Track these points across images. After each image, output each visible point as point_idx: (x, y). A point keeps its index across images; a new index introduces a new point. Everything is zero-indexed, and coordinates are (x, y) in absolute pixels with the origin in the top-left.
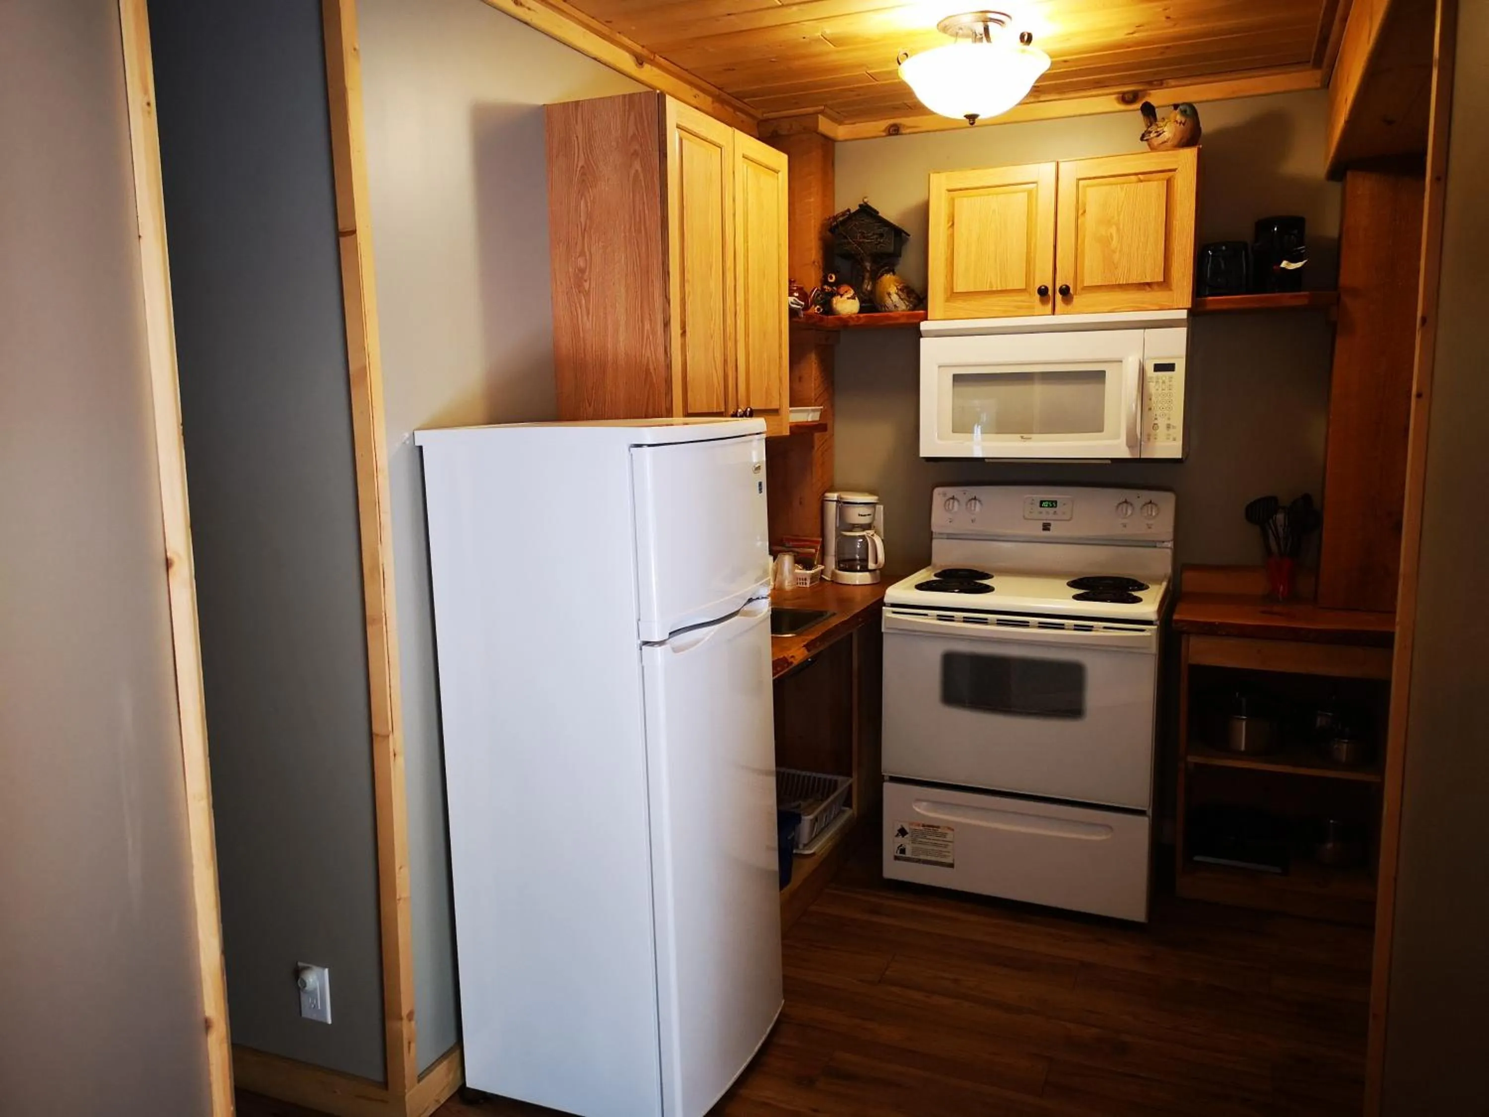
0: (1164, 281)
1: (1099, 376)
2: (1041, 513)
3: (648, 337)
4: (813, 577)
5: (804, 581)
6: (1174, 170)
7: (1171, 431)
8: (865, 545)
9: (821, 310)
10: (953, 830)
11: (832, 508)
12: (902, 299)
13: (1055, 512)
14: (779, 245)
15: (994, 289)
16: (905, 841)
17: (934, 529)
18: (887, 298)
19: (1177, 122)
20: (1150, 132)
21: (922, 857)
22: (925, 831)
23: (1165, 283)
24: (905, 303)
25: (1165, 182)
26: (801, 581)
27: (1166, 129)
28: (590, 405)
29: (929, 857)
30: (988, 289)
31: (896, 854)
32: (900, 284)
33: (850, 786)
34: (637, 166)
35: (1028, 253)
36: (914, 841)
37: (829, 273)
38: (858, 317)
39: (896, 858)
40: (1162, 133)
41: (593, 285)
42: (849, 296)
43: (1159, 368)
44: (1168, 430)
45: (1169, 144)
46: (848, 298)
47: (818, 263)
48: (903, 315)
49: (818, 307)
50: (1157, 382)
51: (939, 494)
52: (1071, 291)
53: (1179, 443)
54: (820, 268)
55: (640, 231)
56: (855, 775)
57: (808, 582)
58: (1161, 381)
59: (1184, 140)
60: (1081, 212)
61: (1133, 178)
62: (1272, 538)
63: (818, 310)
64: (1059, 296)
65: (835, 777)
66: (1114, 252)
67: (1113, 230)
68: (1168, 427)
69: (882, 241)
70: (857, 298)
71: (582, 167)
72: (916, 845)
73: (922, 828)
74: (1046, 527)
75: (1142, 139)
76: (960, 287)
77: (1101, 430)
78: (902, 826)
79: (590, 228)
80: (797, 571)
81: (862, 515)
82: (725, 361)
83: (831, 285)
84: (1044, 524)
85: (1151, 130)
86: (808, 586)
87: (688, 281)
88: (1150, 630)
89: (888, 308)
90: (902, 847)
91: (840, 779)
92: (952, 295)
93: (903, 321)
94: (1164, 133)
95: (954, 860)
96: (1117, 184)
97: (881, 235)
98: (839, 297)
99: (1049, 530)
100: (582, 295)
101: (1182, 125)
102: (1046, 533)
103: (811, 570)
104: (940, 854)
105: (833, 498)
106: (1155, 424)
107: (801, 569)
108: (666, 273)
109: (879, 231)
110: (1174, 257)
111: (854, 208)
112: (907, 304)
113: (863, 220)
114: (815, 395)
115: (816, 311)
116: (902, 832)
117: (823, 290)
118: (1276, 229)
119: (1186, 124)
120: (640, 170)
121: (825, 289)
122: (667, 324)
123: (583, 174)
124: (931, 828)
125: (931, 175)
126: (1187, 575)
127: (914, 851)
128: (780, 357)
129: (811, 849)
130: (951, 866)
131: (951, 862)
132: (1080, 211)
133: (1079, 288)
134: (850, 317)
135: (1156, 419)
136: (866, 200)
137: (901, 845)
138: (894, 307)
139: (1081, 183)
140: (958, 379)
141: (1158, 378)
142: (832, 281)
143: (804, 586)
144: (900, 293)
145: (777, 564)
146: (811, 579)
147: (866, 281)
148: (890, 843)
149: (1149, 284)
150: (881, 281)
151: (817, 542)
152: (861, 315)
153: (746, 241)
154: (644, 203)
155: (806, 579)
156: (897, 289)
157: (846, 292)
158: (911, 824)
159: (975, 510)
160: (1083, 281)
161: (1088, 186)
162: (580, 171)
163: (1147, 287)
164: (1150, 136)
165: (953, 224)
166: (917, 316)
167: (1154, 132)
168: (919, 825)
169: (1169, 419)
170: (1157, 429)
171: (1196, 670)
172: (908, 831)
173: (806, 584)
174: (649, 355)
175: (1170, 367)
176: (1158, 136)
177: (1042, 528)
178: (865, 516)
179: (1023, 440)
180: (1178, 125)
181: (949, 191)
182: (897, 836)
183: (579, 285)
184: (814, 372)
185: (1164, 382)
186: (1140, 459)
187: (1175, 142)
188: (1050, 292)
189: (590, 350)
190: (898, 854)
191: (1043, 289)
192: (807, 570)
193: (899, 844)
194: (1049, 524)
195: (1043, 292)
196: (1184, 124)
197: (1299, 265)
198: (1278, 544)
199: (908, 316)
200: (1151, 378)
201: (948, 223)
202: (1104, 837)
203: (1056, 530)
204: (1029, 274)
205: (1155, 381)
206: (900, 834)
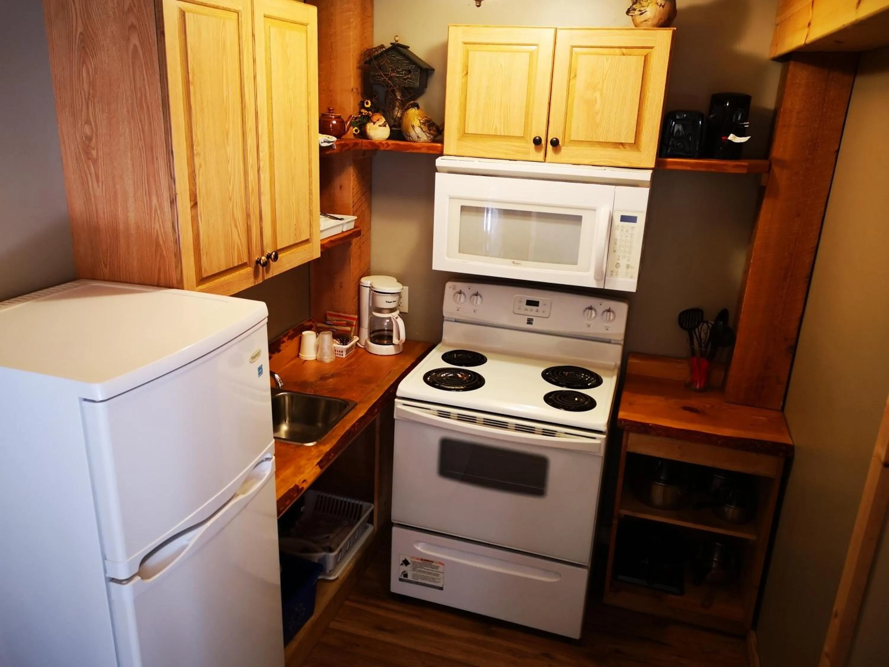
0: (635, 143)
1: (578, 219)
2: (526, 310)
3: (156, 210)
4: (348, 350)
5: (341, 353)
6: (652, 48)
7: (630, 270)
8: (391, 324)
9: (359, 131)
10: (443, 564)
11: (366, 293)
12: (424, 132)
13: (537, 311)
14: (308, 93)
15: (499, 134)
16: (408, 569)
17: (445, 314)
18: (411, 130)
19: (657, 3)
20: (635, 10)
21: (420, 581)
22: (423, 563)
23: (636, 145)
24: (426, 135)
25: (643, 57)
26: (339, 353)
27: (648, 9)
28: (106, 266)
29: (424, 581)
30: (493, 134)
31: (400, 577)
32: (423, 118)
33: (372, 512)
34: (135, 40)
35: (527, 106)
36: (414, 570)
37: (366, 99)
38: (387, 143)
39: (400, 580)
40: (645, 12)
41: (101, 153)
42: (381, 123)
43: (624, 219)
44: (627, 269)
45: (650, 23)
46: (380, 126)
47: (357, 89)
48: (424, 147)
49: (356, 128)
50: (622, 230)
51: (450, 287)
52: (560, 143)
53: (635, 280)
54: (358, 93)
55: (142, 107)
56: (376, 502)
57: (344, 353)
58: (625, 230)
59: (662, 21)
60: (572, 76)
61: (618, 51)
62: (695, 341)
63: (356, 131)
64: (550, 147)
65: (361, 503)
66: (597, 113)
67: (598, 94)
68: (628, 267)
69: (409, 76)
70: (387, 125)
71: (81, 33)
72: (415, 572)
73: (420, 561)
74: (530, 322)
75: (628, 12)
76: (470, 129)
77: (576, 263)
78: (405, 558)
79: (94, 97)
80: (335, 345)
81: (388, 302)
82: (248, 216)
83: (367, 109)
84: (528, 319)
85: (636, 8)
86: (344, 356)
87: (198, 154)
88: (600, 439)
89: (412, 138)
90: (404, 573)
91: (365, 504)
92: (464, 135)
93: (424, 151)
94: (646, 13)
95: (443, 585)
96: (604, 54)
97: (409, 72)
98: (372, 124)
99: (531, 323)
100: (90, 161)
101: (661, 7)
102: (529, 326)
103: (346, 344)
104: (433, 580)
105: (367, 284)
106: (618, 263)
107: (338, 344)
108: (170, 152)
109: (406, 68)
110: (645, 123)
111: (388, 45)
112: (428, 135)
113: (394, 57)
114: (353, 202)
115: (354, 132)
116: (406, 563)
117: (361, 113)
118: (728, 104)
119: (665, 6)
120: (138, 44)
121: (363, 113)
122: (173, 202)
123: (82, 41)
124: (427, 562)
125: (450, 28)
126: (632, 361)
127: (414, 576)
128: (311, 193)
129: (335, 576)
130: (441, 589)
131: (441, 586)
132: (572, 74)
133: (567, 140)
134: (381, 143)
135: (619, 259)
136: (397, 38)
137: (405, 571)
138: (417, 138)
139: (575, 49)
140: (464, 209)
141: (623, 227)
142: (369, 106)
143: (341, 356)
144: (422, 126)
145: (319, 340)
146: (346, 351)
147: (397, 109)
148: (396, 570)
149: (622, 144)
150: (407, 114)
151: (354, 319)
152: (391, 142)
153: (270, 98)
154: (144, 79)
155: (342, 352)
156: (420, 122)
157: (378, 120)
158: (413, 558)
159: (476, 303)
160: (570, 136)
161: (582, 54)
162: (79, 37)
163: (621, 147)
164: (634, 13)
165: (467, 73)
166: (435, 148)
167: (637, 10)
168: (418, 559)
169: (629, 260)
170: (619, 268)
171: (633, 457)
172: (410, 561)
173: (342, 355)
174: (158, 228)
175: (632, 219)
176: (641, 14)
177: (526, 322)
178: (390, 302)
179: (514, 264)
180: (658, 7)
181: (465, 43)
182: (402, 564)
183: (87, 154)
184: (352, 184)
185: (627, 231)
186: (604, 289)
187: (655, 21)
188: (543, 142)
189: (102, 216)
190: (402, 577)
191: (537, 140)
192: (343, 345)
193: (403, 571)
194: (532, 320)
195: (537, 142)
196: (663, 7)
197: (743, 139)
198: (700, 346)
199: (429, 148)
200: (618, 226)
201: (463, 72)
202: (554, 580)
203: (536, 325)
204: (527, 125)
205: (620, 229)
206: (404, 564)
